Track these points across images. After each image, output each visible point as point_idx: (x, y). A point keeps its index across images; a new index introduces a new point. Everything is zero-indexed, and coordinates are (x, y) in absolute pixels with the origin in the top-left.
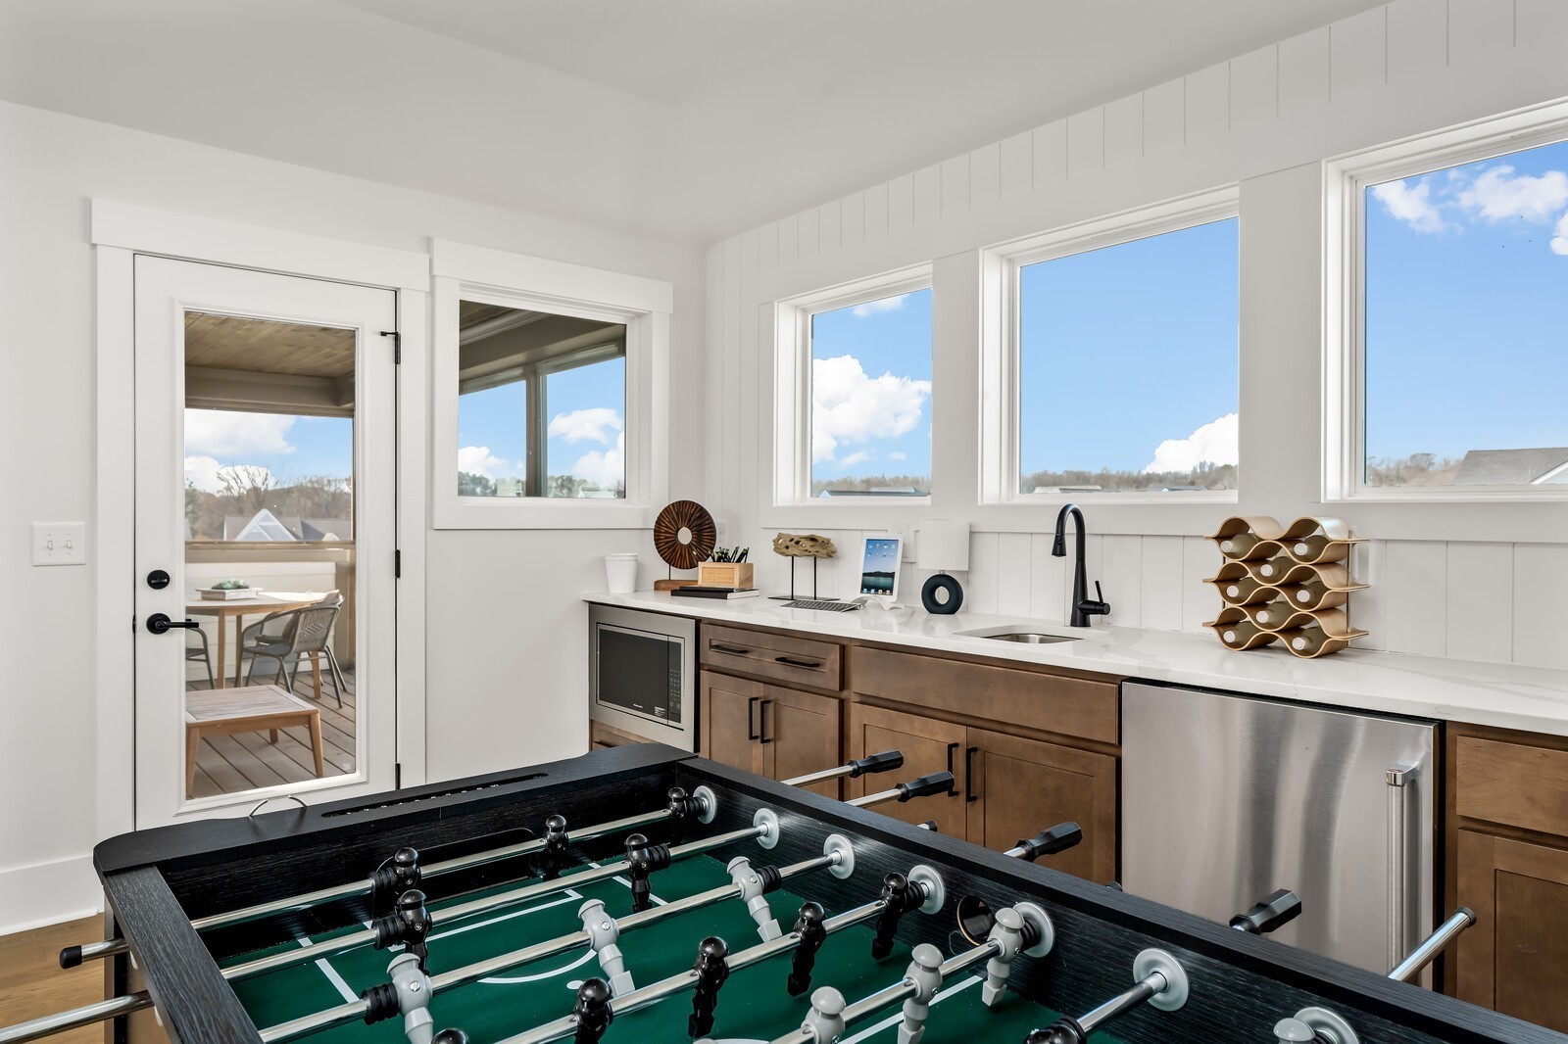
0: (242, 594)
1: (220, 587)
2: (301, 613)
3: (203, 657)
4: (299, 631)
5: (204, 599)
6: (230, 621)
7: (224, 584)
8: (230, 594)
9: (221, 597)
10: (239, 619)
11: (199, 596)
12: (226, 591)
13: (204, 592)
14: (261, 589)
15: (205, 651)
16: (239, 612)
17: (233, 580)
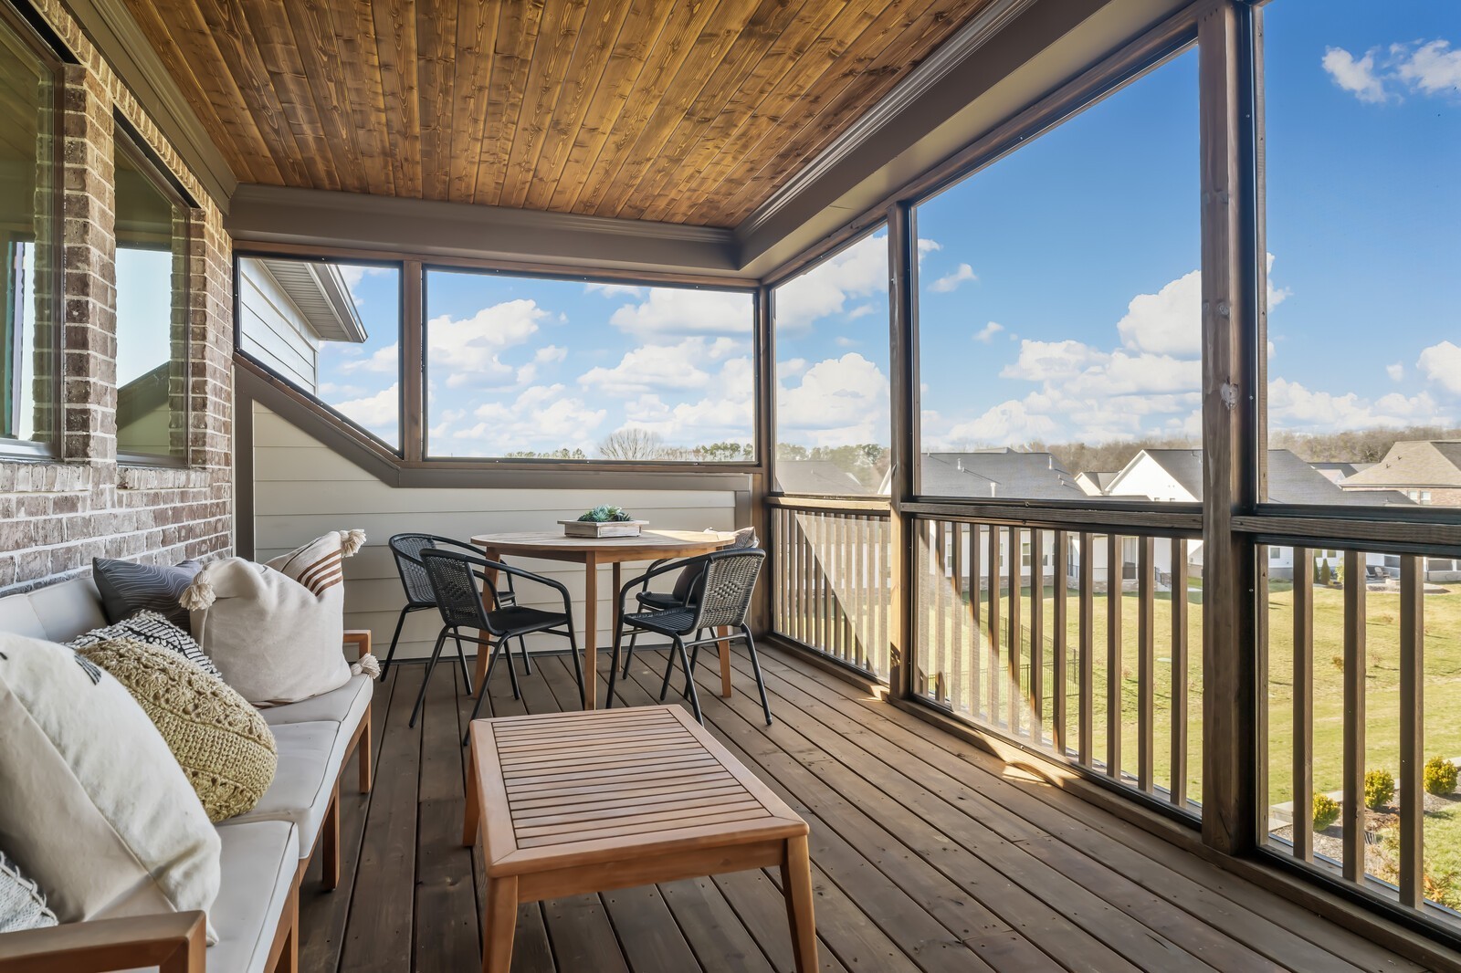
0: (621, 529)
1: (590, 518)
2: (710, 561)
3: (564, 628)
4: (706, 593)
5: (569, 535)
6: (604, 570)
7: (596, 513)
8: (605, 528)
9: (590, 533)
10: (616, 568)
11: (562, 530)
12: (598, 524)
13: (568, 525)
14: (648, 522)
15: (567, 618)
16: (618, 555)
17: (607, 507)
